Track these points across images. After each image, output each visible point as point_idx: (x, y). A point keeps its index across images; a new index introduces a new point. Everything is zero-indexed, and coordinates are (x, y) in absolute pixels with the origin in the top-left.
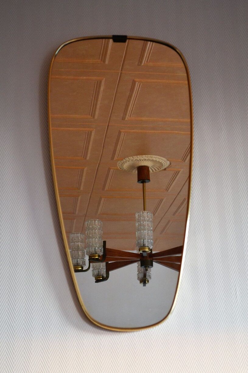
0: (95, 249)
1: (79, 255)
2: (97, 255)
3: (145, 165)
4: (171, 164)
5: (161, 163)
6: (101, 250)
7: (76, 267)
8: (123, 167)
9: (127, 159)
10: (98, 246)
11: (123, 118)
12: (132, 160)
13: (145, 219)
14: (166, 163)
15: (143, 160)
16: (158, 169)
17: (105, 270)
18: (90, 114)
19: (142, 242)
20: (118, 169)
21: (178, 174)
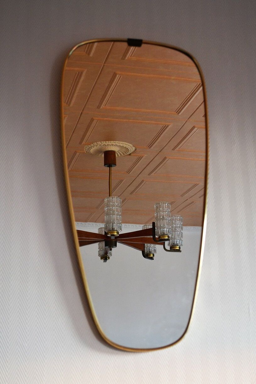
3: (112, 150)
4: (136, 150)
5: (128, 148)
9: (95, 144)
11: (99, 107)
12: (100, 145)
13: (114, 204)
14: (131, 148)
15: (110, 145)
16: (124, 154)
19: (112, 227)
20: (84, 153)
21: (141, 159)
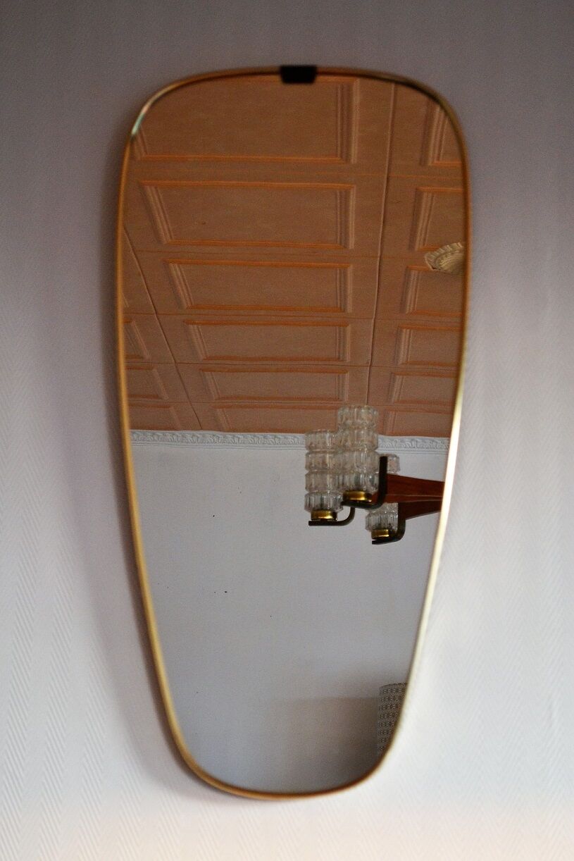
0: (357, 478)
1: (326, 485)
2: (363, 493)
6: (372, 481)
7: (319, 512)
8: (440, 265)
9: (448, 248)
10: (365, 471)
11: (423, 162)
17: (397, 516)
18: (339, 152)
20: (427, 271)
